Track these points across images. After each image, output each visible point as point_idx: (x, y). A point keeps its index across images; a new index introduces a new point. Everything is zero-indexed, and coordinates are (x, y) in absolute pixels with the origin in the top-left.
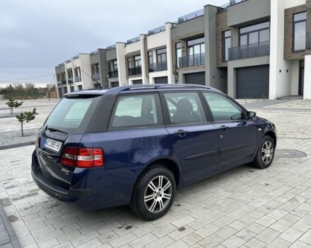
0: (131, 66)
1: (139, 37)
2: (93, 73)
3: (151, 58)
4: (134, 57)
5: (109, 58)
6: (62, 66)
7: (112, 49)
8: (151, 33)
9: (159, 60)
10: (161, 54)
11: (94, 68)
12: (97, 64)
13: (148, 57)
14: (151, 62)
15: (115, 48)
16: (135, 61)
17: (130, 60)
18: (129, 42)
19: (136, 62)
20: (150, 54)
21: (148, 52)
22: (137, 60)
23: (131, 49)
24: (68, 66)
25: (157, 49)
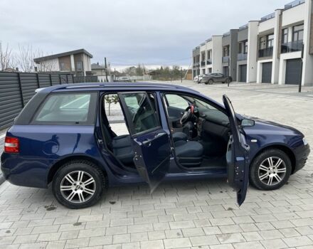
0: (263, 47)
1: (274, 13)
2: (224, 55)
3: (286, 36)
4: (267, 36)
5: (240, 39)
6: (198, 49)
7: (245, 29)
8: (288, 7)
9: (295, 39)
10: (298, 32)
11: (226, 49)
12: (228, 46)
13: (283, 35)
14: (285, 42)
15: (247, 28)
16: (268, 41)
17: (263, 40)
18: (264, 20)
19: (270, 42)
20: (286, 32)
21: (283, 30)
22: (271, 40)
23: (264, 27)
24: (202, 49)
25: (293, 26)
